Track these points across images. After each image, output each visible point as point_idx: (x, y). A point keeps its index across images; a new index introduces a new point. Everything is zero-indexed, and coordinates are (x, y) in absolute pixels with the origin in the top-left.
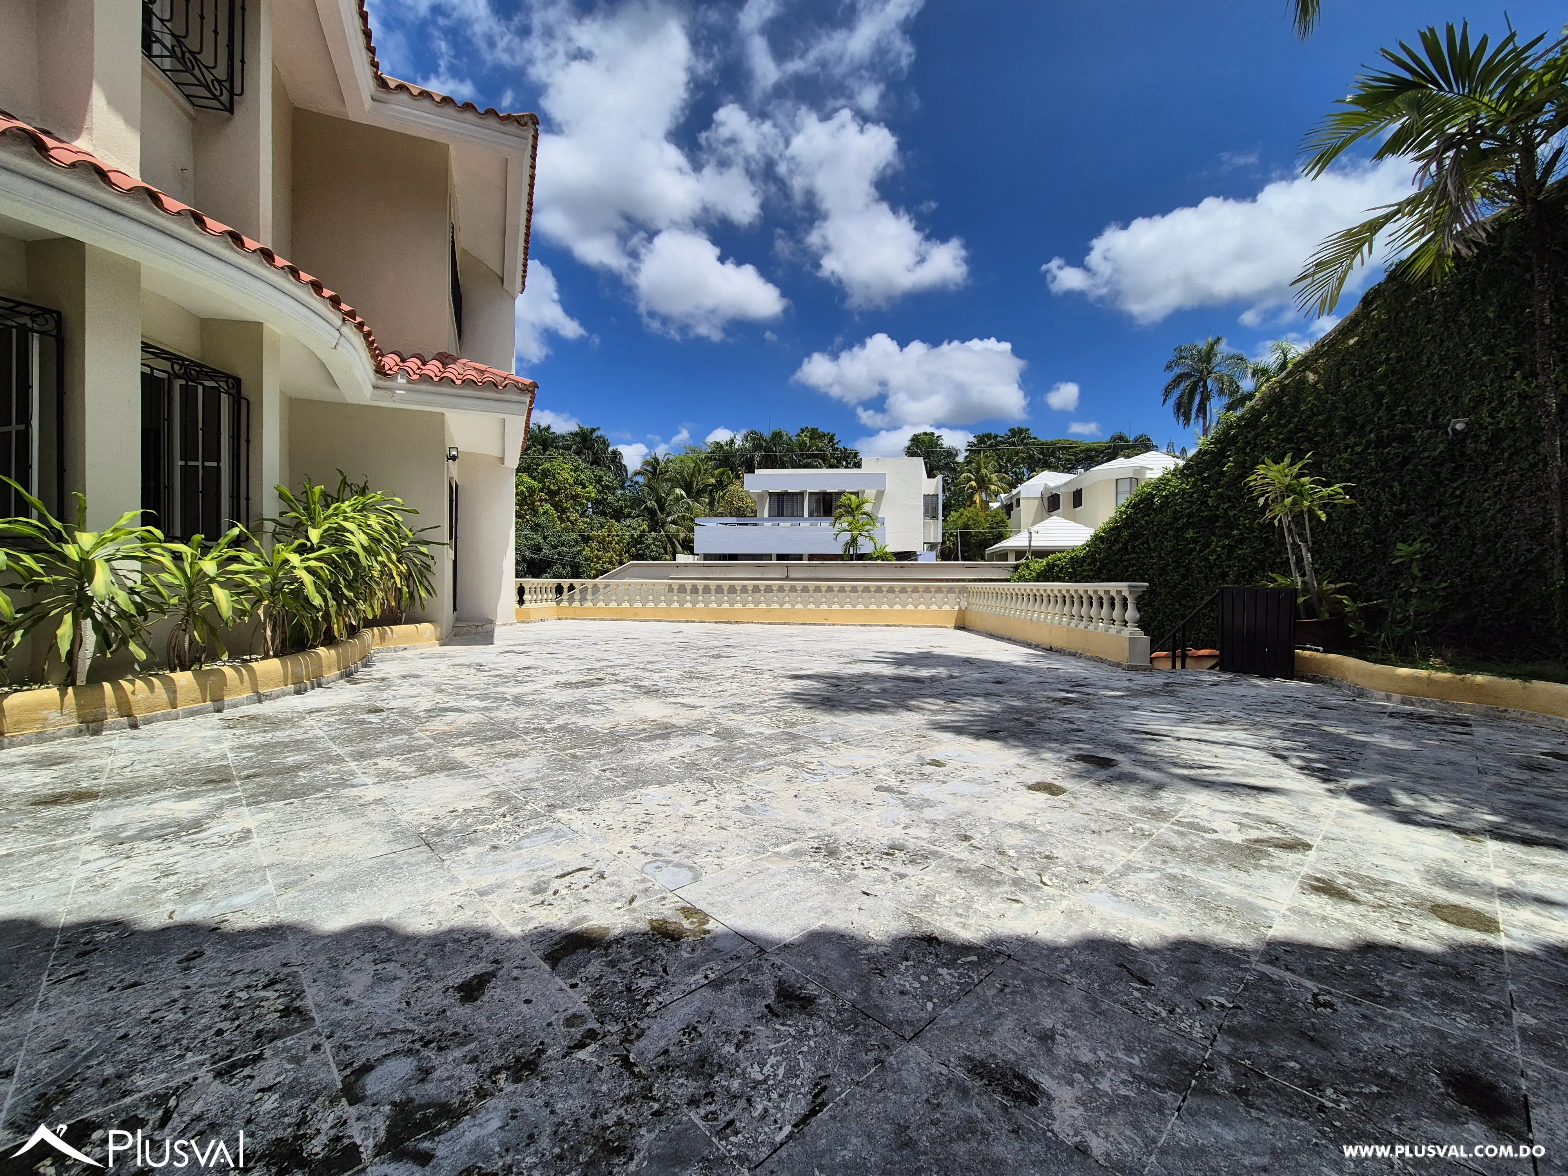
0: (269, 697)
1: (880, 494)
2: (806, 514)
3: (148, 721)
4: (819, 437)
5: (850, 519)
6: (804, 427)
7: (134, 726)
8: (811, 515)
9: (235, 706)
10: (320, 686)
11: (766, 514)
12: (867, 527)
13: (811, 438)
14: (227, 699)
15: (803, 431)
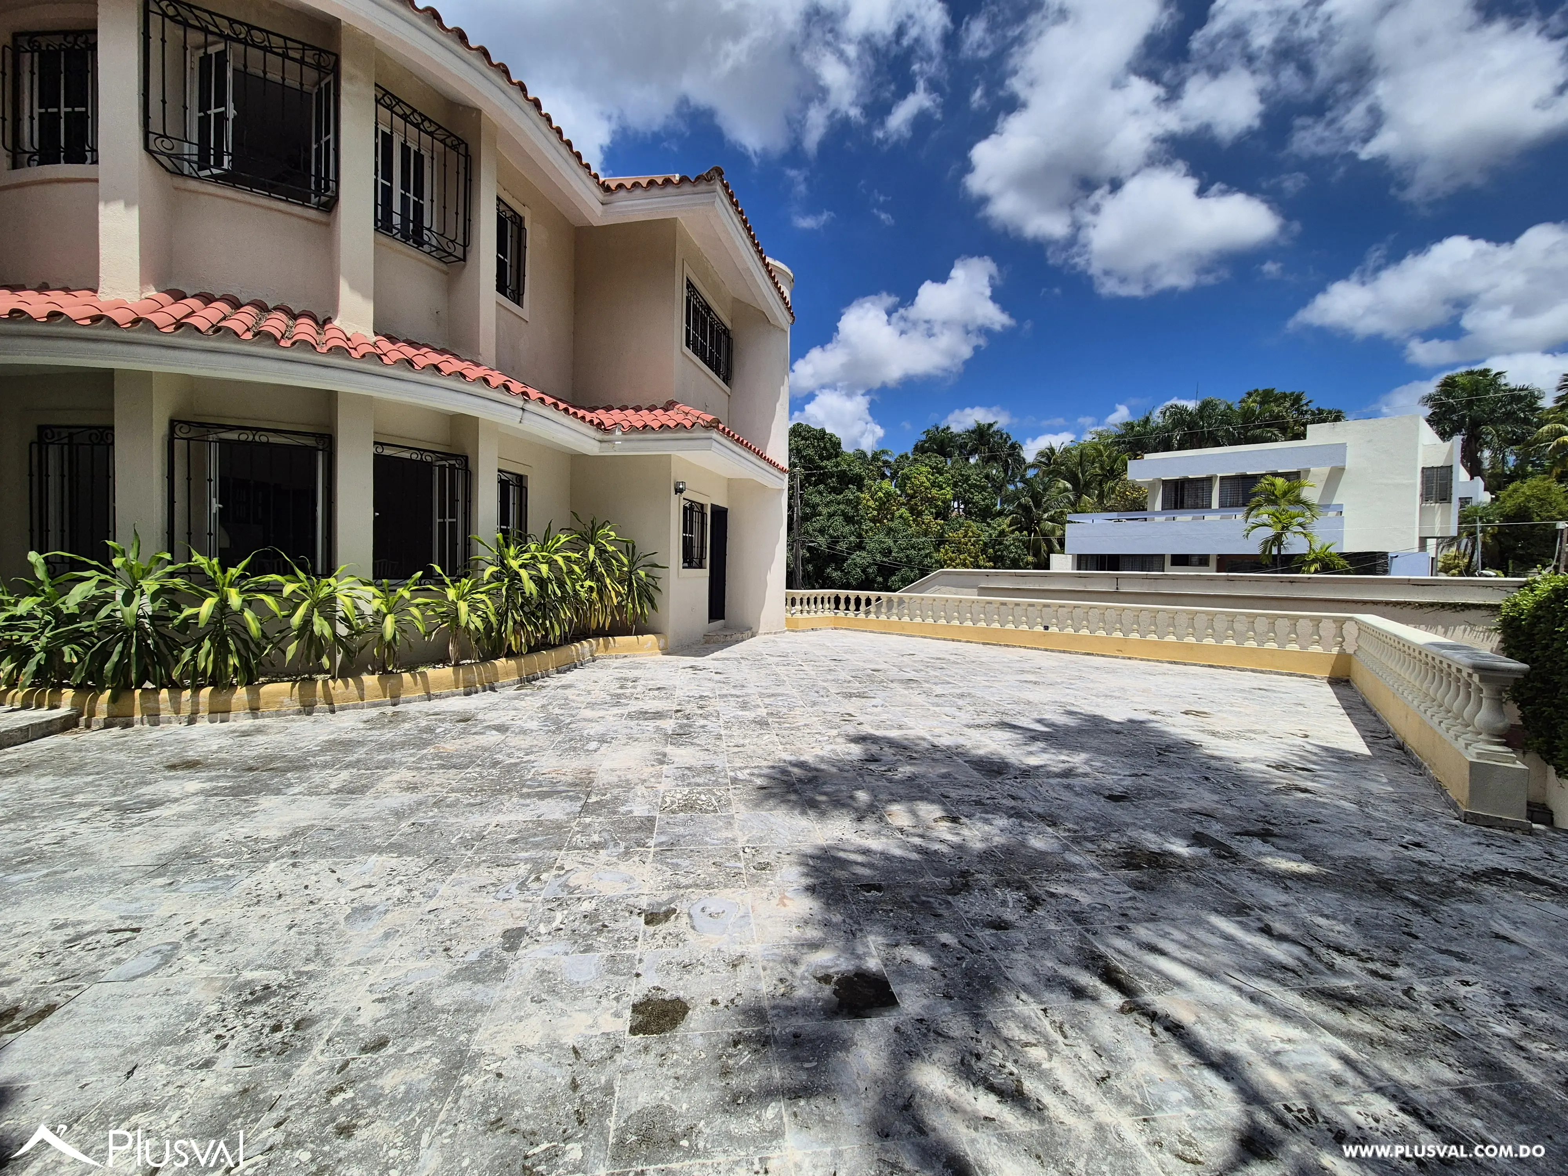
0: (438, 697)
1: (1337, 474)
2: (1215, 504)
3: (343, 709)
4: (1275, 401)
5: (1271, 509)
6: (1251, 390)
7: (333, 711)
8: (1222, 505)
9: (409, 702)
10: (493, 689)
11: (1158, 506)
12: (1300, 520)
13: (1262, 403)
14: (403, 697)
15: (1250, 395)
